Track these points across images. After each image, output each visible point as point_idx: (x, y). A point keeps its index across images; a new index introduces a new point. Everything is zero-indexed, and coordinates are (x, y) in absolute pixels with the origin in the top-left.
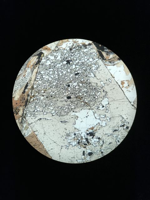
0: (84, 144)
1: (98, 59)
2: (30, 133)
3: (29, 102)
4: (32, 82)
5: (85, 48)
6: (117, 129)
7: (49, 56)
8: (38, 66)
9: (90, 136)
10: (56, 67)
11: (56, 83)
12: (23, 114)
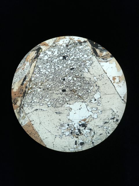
0: (77, 134)
1: (92, 56)
2: (26, 122)
3: (27, 94)
5: (80, 45)
6: (107, 121)
7: (47, 52)
8: (36, 60)
9: (82, 127)
10: (53, 61)
11: (52, 77)
12: (21, 104)
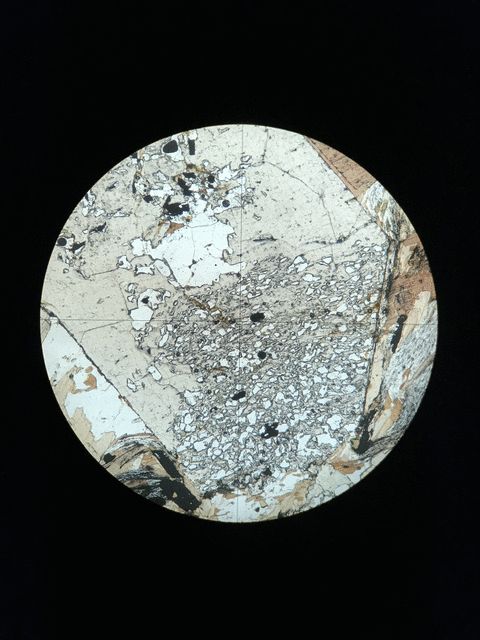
1: (179, 450)
2: (369, 192)
3: (381, 290)
4: (379, 355)
5: (224, 482)
7: (333, 442)
8: (367, 408)
9: (179, 204)
10: (309, 412)
12: (397, 252)
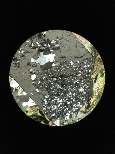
0: (45, 43)
5: (55, 117)
6: (22, 58)
9: (42, 49)
11: (73, 86)
